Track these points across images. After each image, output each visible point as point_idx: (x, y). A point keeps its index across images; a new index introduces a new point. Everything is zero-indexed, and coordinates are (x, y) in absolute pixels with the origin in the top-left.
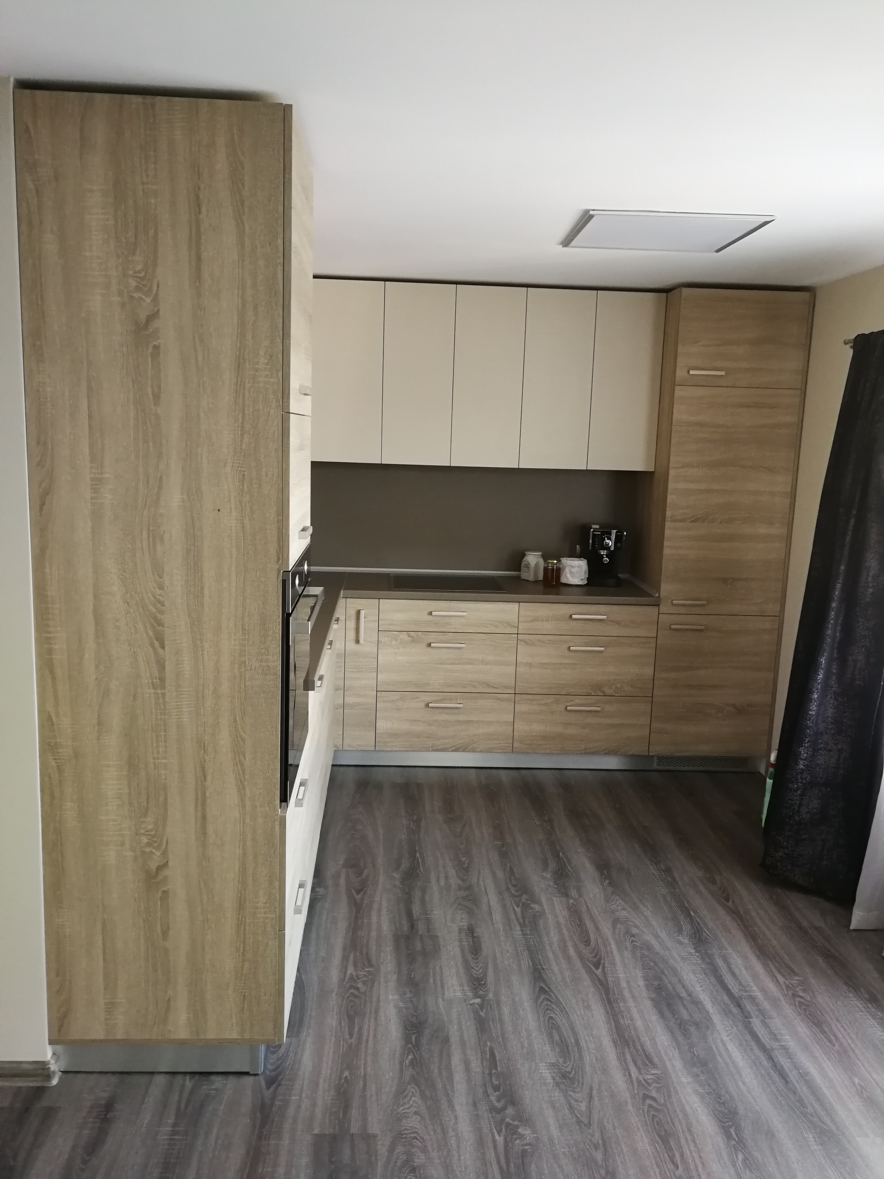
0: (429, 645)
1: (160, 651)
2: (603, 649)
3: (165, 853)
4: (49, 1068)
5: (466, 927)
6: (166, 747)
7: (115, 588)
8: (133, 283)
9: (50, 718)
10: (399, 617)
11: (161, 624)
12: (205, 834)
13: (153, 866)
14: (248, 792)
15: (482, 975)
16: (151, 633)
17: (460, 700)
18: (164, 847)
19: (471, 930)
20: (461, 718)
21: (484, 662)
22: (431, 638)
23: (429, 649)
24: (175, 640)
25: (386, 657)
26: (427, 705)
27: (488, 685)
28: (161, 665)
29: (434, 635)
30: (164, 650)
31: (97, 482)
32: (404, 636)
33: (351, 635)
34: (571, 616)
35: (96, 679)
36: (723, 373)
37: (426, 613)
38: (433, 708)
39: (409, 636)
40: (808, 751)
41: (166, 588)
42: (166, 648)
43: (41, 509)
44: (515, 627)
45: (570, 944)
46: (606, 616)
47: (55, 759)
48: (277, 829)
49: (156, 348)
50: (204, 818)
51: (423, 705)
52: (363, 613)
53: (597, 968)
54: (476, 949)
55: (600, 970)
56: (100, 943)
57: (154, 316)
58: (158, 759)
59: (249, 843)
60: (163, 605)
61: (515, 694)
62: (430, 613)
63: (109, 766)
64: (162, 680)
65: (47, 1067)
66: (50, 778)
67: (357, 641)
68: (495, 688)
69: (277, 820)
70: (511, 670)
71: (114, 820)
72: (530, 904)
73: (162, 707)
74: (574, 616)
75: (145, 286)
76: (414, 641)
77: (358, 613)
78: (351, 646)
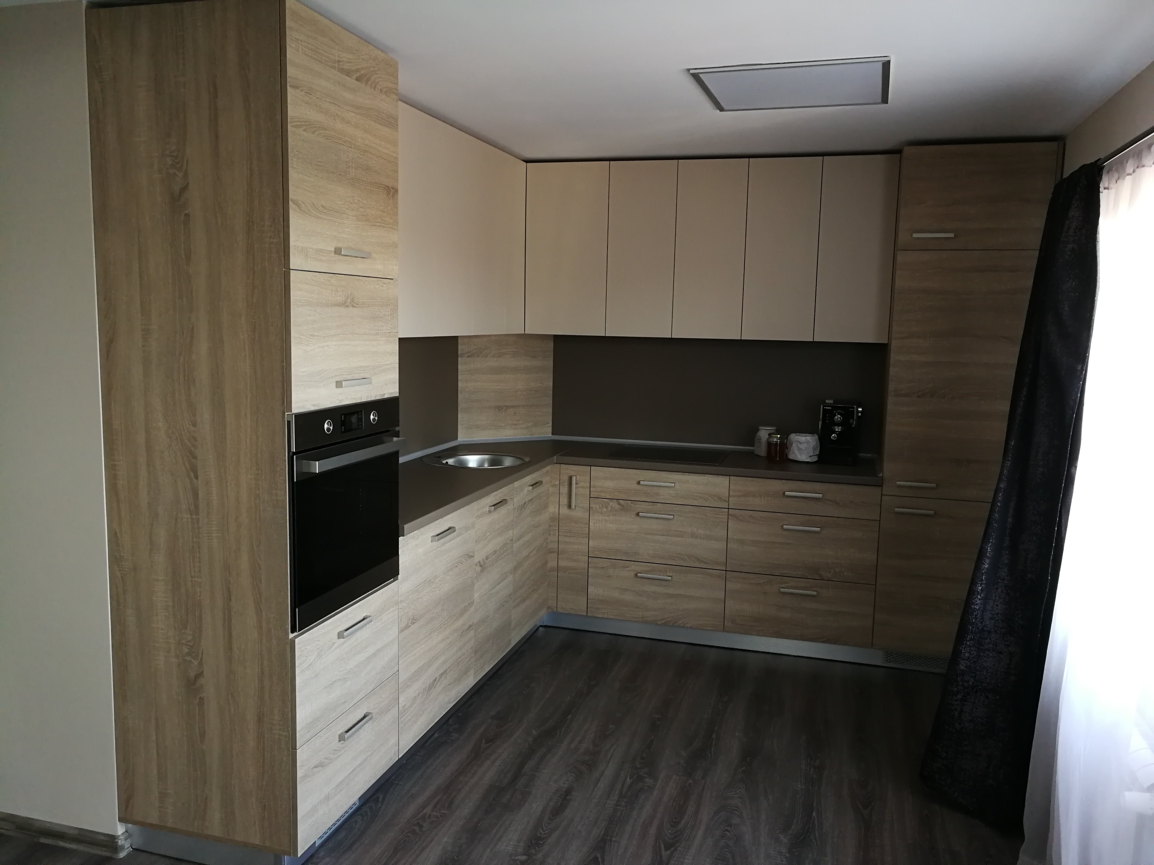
0: (638, 514)
1: (195, 480)
2: (818, 529)
3: (201, 664)
4: (117, 842)
5: (564, 790)
6: (200, 567)
7: (160, 424)
8: (169, 161)
9: (116, 533)
10: (610, 484)
11: (195, 458)
12: (231, 649)
13: (192, 674)
14: (264, 614)
15: (545, 836)
16: (188, 466)
17: (669, 573)
18: (200, 658)
19: (568, 792)
20: (671, 591)
21: (693, 535)
22: (640, 507)
23: (638, 519)
24: (206, 472)
25: (598, 523)
26: (636, 575)
27: (698, 560)
28: (196, 494)
29: (644, 506)
30: (198, 480)
31: (146, 332)
32: (614, 504)
33: (564, 500)
34: (784, 493)
35: (148, 503)
36: (951, 235)
37: (636, 482)
38: (642, 578)
39: (619, 504)
40: (970, 650)
41: (198, 426)
42: (199, 478)
43: (108, 355)
44: (725, 501)
45: (656, 823)
46: (822, 495)
47: (120, 570)
48: (288, 650)
49: (187, 215)
50: (230, 634)
51: (632, 574)
52: (574, 479)
53: (667, 849)
54: (558, 811)
55: (669, 852)
56: (154, 738)
57: (184, 189)
58: (194, 577)
59: (266, 663)
60: (196, 441)
61: (726, 571)
62: (639, 483)
63: (158, 580)
64: (197, 507)
65: (116, 840)
66: (117, 587)
67: (570, 506)
68: (706, 563)
69: (288, 644)
70: (722, 545)
71: (162, 629)
72: (645, 777)
73: (197, 531)
74: (787, 493)
75: (178, 163)
76: (624, 509)
77: (570, 478)
78: (564, 511)
